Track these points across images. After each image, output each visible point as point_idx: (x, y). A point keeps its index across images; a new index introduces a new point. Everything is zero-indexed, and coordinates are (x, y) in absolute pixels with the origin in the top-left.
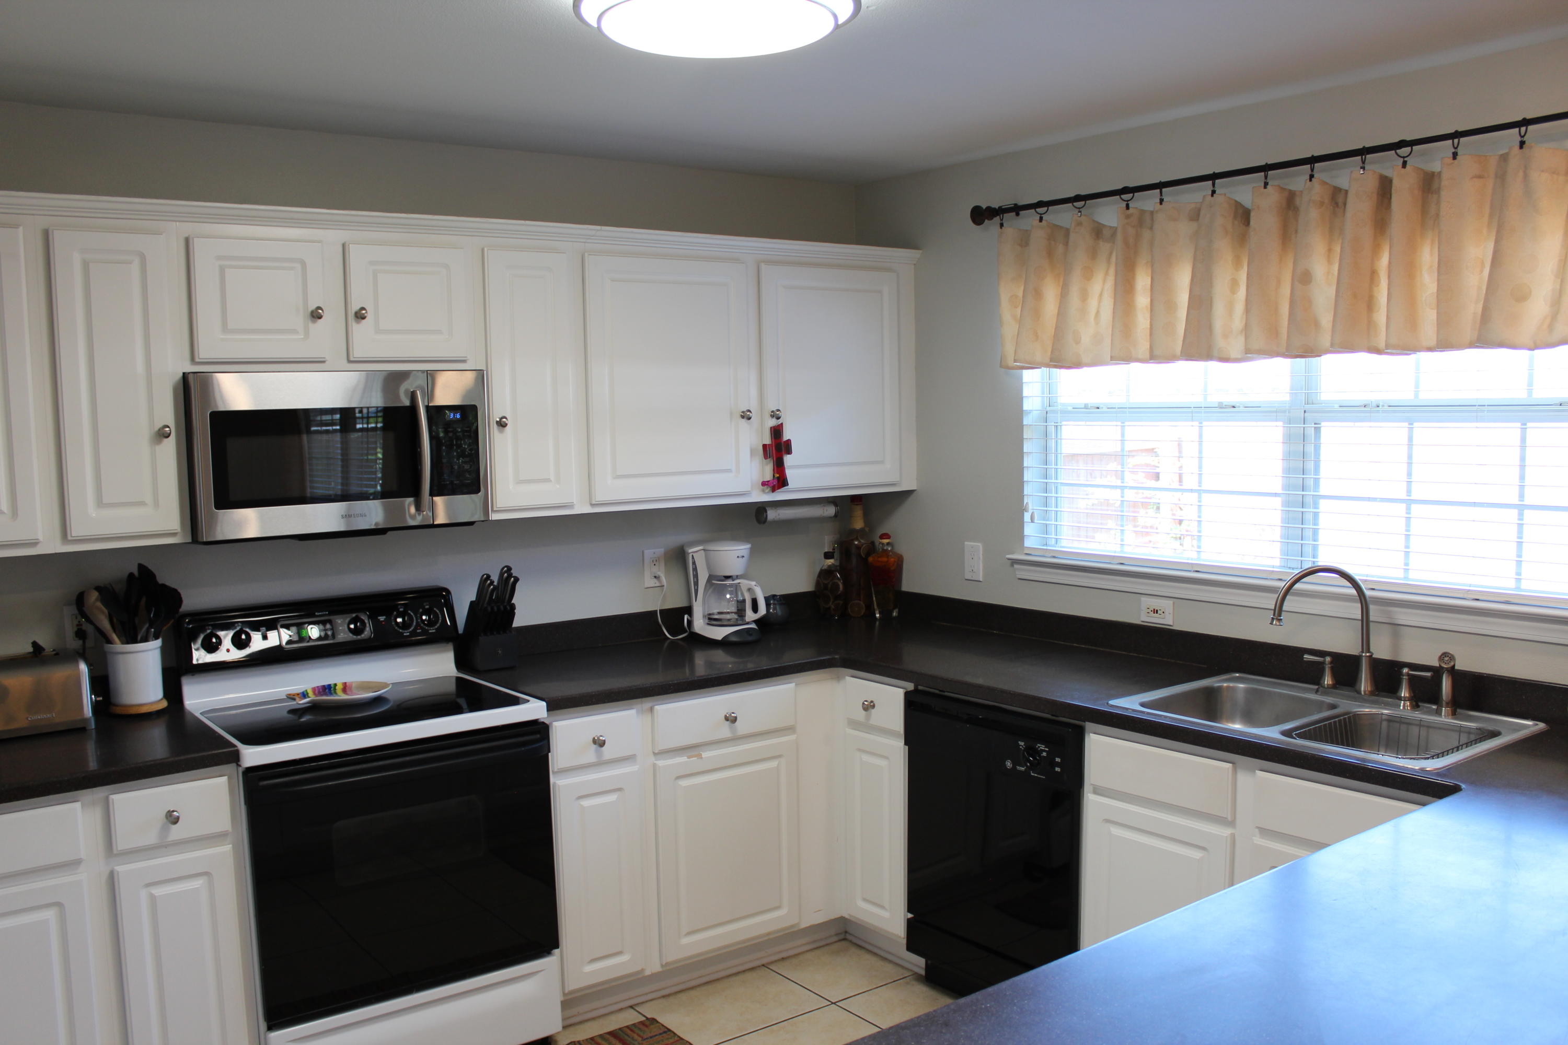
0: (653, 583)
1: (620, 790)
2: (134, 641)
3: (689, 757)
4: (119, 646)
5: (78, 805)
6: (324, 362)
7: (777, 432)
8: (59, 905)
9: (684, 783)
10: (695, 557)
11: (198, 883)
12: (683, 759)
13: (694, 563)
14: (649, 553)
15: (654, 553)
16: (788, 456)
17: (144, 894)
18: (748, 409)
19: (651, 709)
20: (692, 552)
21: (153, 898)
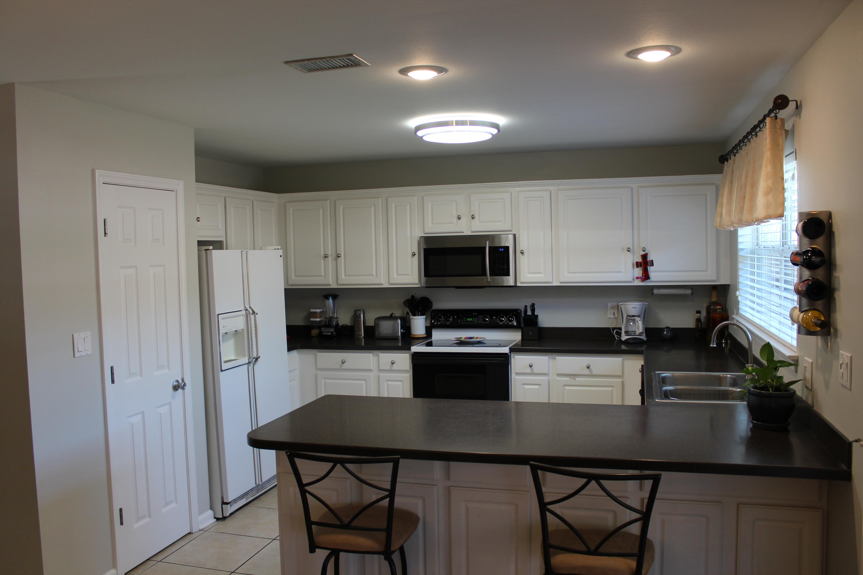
0: (612, 316)
1: (539, 385)
2: (415, 316)
3: (570, 379)
4: (412, 317)
5: (371, 355)
6: (463, 232)
7: (645, 257)
8: (365, 380)
9: (567, 388)
10: (621, 307)
11: (400, 383)
12: (568, 379)
13: (621, 309)
14: (610, 304)
15: (612, 304)
16: (652, 267)
17: (386, 383)
18: (628, 247)
19: (555, 358)
20: (620, 305)
21: (388, 384)
